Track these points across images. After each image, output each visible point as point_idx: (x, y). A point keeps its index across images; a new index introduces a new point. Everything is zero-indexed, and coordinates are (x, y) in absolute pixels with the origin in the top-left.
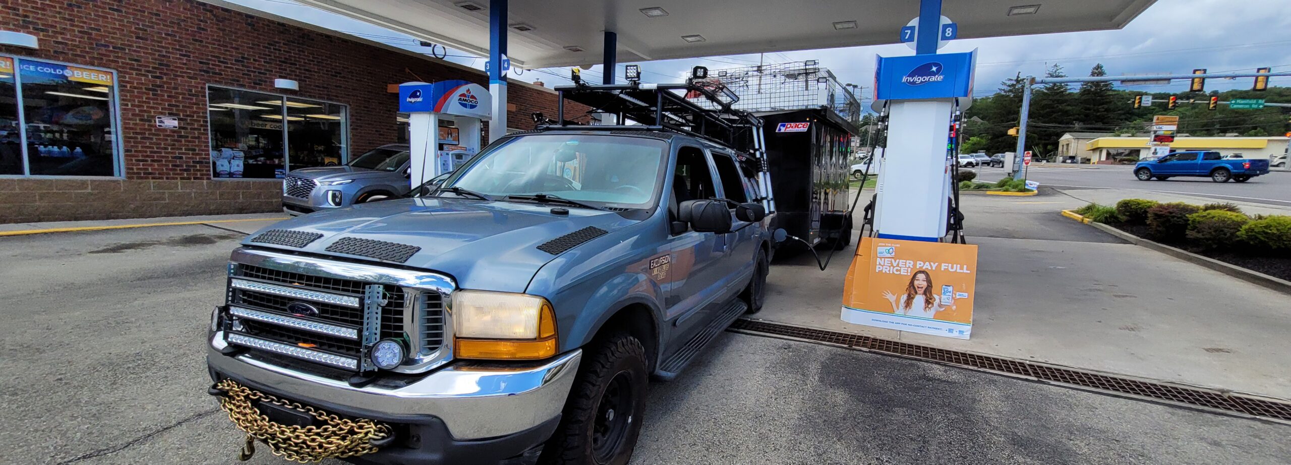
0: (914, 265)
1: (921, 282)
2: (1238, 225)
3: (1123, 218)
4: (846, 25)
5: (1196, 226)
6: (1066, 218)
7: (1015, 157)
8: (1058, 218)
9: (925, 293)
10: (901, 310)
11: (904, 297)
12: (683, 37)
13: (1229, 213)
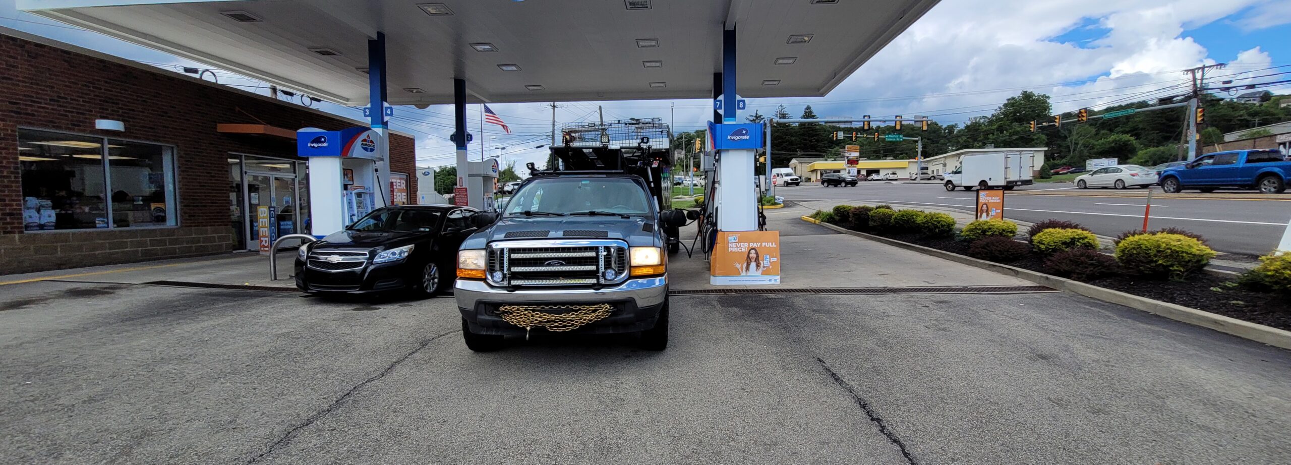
0: (749, 245)
1: (753, 254)
2: (890, 216)
3: (837, 218)
4: (657, 85)
5: (873, 218)
6: (805, 221)
7: (766, 179)
8: (799, 222)
9: (755, 261)
10: (744, 273)
11: (745, 265)
12: (526, 86)
13: (887, 210)
